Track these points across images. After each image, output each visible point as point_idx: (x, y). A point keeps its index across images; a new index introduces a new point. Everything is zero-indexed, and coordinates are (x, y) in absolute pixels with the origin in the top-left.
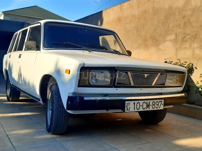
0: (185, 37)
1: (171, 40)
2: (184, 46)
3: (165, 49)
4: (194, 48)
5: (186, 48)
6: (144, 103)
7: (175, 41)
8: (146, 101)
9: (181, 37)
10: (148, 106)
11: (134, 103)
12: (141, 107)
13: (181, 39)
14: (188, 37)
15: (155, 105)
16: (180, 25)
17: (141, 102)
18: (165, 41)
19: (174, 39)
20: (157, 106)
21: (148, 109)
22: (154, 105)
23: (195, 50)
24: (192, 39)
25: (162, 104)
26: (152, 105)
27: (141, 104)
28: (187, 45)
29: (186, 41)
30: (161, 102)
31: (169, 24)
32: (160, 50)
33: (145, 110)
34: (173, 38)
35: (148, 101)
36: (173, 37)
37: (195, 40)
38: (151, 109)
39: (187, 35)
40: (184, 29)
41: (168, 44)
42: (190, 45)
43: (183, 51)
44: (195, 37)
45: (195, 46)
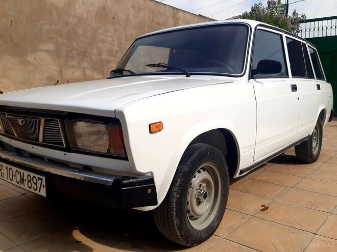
0: (70, 51)
1: (47, 51)
2: (71, 64)
3: (40, 64)
4: (84, 69)
5: (73, 66)
6: (17, 173)
7: (56, 54)
8: (19, 170)
9: (64, 50)
10: (22, 180)
12: (14, 179)
13: (65, 53)
14: (75, 52)
15: (32, 181)
16: (61, 33)
17: (14, 169)
18: (36, 50)
19: (53, 51)
20: (35, 187)
21: (22, 186)
22: (30, 181)
23: (86, 70)
24: (81, 56)
25: (44, 186)
26: (27, 181)
27: (14, 173)
28: (75, 63)
29: (73, 57)
31: (41, 25)
32: (29, 63)
34: (52, 49)
35: (22, 171)
36: (51, 47)
37: (85, 58)
38: (26, 187)
39: (74, 49)
40: (68, 40)
41: (44, 55)
42: (79, 64)
43: (70, 71)
44: (84, 55)
45: (86, 66)
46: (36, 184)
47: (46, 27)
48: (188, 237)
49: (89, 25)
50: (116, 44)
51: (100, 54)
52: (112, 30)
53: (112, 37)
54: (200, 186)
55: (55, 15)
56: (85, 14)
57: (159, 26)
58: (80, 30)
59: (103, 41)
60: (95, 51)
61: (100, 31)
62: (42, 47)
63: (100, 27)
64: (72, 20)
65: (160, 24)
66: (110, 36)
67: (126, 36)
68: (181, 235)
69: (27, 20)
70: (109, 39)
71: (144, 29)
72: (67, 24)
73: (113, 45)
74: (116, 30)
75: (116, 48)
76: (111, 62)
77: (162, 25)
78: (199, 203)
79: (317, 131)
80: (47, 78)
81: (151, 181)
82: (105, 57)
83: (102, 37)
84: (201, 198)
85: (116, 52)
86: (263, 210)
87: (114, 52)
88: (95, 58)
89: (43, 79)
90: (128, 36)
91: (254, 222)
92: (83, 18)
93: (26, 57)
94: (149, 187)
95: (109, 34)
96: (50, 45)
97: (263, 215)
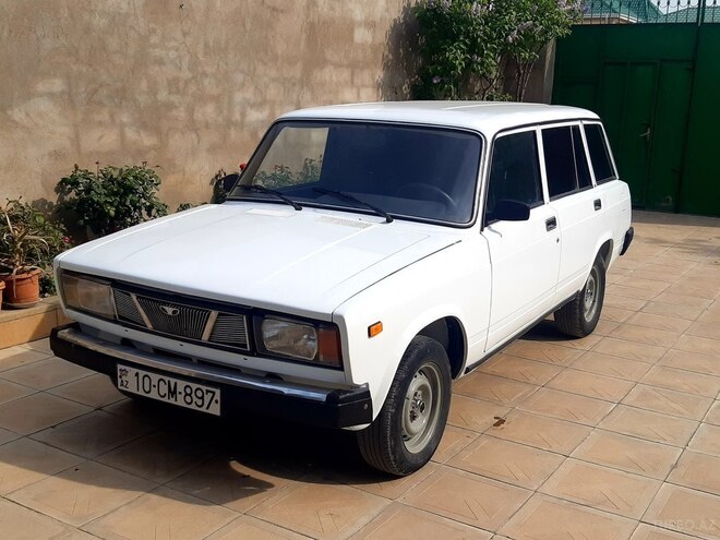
0: (96, 91)
1: (51, 95)
2: (97, 118)
3: (36, 124)
4: (123, 125)
5: (100, 123)
6: (161, 382)
7: (67, 100)
8: (167, 379)
9: (84, 89)
10: (173, 392)
11: (137, 374)
12: (154, 390)
13: (84, 95)
14: (104, 92)
15: (193, 395)
16: (77, 52)
17: (155, 377)
18: (29, 95)
19: (63, 92)
20: (200, 402)
21: (172, 401)
22: (190, 395)
23: (126, 129)
24: (116, 100)
25: (217, 402)
26: (183, 394)
27: (155, 382)
28: (104, 116)
29: (101, 104)
30: (210, 395)
31: (38, 39)
32: (17, 124)
33: (165, 400)
34: (60, 89)
35: (173, 381)
36: (58, 85)
37: (124, 103)
38: (180, 402)
39: (101, 86)
40: (91, 66)
41: (43, 105)
42: (112, 116)
43: (96, 133)
44: (122, 95)
45: (125, 120)
46: (202, 398)
47: (48, 43)
48: (402, 462)
49: (132, 28)
50: (185, 65)
51: (153, 90)
52: (179, 35)
53: (177, 50)
54: (416, 394)
55: (65, 13)
56: (124, 6)
57: (275, 13)
58: (113, 43)
59: (160, 62)
60: (144, 85)
61: (154, 39)
62: (41, 87)
63: (153, 31)
64: (100, 22)
65: (277, 10)
66: (173, 47)
67: (206, 45)
68: (395, 461)
69: (11, 31)
70: (172, 54)
71: (244, 25)
72: (88, 30)
73: (180, 69)
74: (185, 34)
75: (187, 74)
76: (176, 107)
77: (282, 11)
78: (413, 418)
79: (595, 278)
80: (50, 154)
81: (367, 394)
82: (163, 96)
83: (158, 52)
84: (417, 411)
85: (187, 82)
86: (496, 425)
87: (181, 85)
88: (143, 99)
89: (43, 156)
90: (211, 44)
91: (484, 442)
92: (119, 14)
93: (9, 112)
94: (365, 403)
95: (173, 44)
96: (56, 81)
97: (497, 432)
